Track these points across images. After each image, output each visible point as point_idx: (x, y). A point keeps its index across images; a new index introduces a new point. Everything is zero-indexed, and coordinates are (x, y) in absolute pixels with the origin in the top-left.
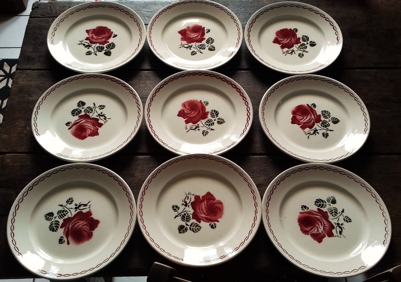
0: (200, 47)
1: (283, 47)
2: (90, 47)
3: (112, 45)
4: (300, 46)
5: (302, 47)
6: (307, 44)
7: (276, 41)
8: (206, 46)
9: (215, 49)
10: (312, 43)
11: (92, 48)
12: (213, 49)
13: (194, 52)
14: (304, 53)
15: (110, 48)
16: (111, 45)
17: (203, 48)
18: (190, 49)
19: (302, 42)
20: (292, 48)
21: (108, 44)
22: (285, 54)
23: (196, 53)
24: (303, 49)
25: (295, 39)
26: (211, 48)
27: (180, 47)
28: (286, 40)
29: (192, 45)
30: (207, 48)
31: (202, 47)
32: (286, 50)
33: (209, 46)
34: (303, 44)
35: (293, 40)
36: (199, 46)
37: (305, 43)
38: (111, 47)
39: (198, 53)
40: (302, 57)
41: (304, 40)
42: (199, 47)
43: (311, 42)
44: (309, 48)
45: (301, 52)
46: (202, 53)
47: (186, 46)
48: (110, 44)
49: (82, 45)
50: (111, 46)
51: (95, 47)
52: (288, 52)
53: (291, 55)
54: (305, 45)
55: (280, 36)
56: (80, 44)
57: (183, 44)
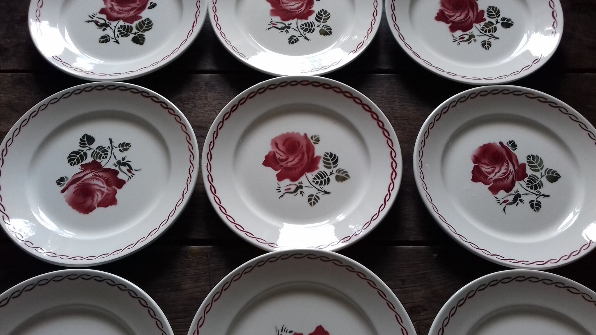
0: (305, 28)
1: (453, 29)
2: (107, 27)
3: (146, 23)
4: (484, 27)
5: (488, 29)
6: (497, 22)
7: (441, 17)
8: (316, 25)
9: (331, 33)
10: (505, 21)
11: (111, 29)
12: (328, 31)
13: (294, 38)
14: (492, 40)
15: (144, 28)
16: (144, 24)
17: (311, 29)
18: (287, 32)
19: (488, 20)
20: (470, 31)
21: (140, 22)
22: (458, 42)
23: (297, 40)
24: (489, 32)
25: (475, 13)
26: (325, 29)
27: (270, 28)
28: (457, 15)
29: (290, 24)
30: (317, 30)
31: (309, 28)
32: (459, 33)
33: (321, 26)
34: (489, 22)
35: (471, 14)
36: (303, 27)
37: (493, 21)
38: (145, 27)
39: (301, 39)
40: (489, 48)
41: (491, 16)
42: (302, 29)
43: (504, 19)
44: (501, 31)
45: (486, 38)
46: (308, 40)
47: (280, 26)
48: (142, 21)
49: (93, 23)
50: (146, 25)
51: (115, 27)
52: (464, 38)
53: (469, 43)
54: (493, 24)
55: (447, 6)
56: (89, 21)
57: (274, 23)
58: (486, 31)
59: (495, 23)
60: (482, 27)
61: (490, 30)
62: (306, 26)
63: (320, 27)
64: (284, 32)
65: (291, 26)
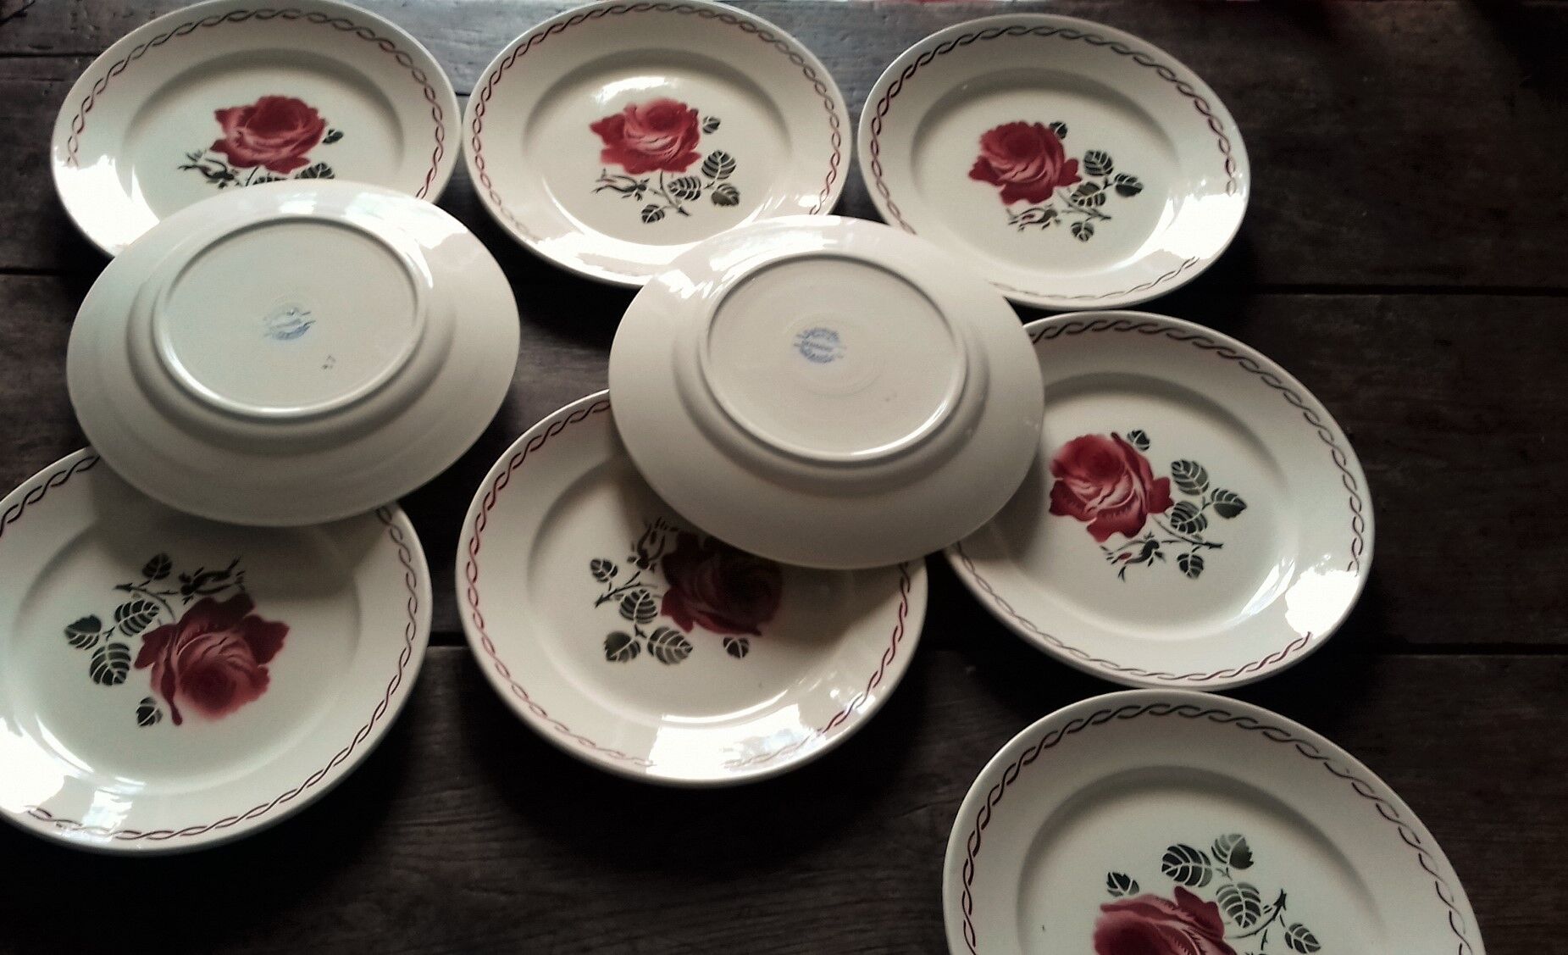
0: (680, 189)
1: (1009, 197)
2: (229, 180)
3: (318, 173)
4: (1078, 193)
5: (1086, 198)
6: (1107, 184)
7: (982, 172)
8: (704, 185)
9: (737, 200)
10: (1124, 182)
11: (238, 184)
12: (730, 197)
13: (655, 210)
14: (1096, 223)
17: (691, 194)
18: (639, 197)
19: (1087, 179)
20: (1047, 202)
21: (304, 171)
22: (1019, 224)
23: (660, 215)
24: (1089, 203)
25: (1058, 165)
26: (724, 193)
27: (599, 189)
28: (1019, 167)
29: (646, 181)
30: (706, 194)
31: (688, 190)
32: (1021, 206)
33: (715, 186)
34: (1089, 184)
35: (1049, 166)
36: (674, 187)
37: (1099, 181)
39: (671, 213)
40: (1087, 238)
41: (1093, 171)
42: (673, 191)
43: (1121, 178)
44: (1114, 202)
45: (1082, 218)
46: (687, 214)
47: (622, 184)
48: (310, 169)
49: (197, 172)
51: (249, 177)
52: (1032, 216)
53: (1044, 227)
54: (1097, 188)
55: (996, 148)
56: (187, 167)
57: (608, 177)
58: (1082, 203)
59: (1102, 185)
60: (1074, 195)
61: (1090, 200)
62: (682, 186)
63: (713, 188)
64: (633, 198)
65: (649, 185)
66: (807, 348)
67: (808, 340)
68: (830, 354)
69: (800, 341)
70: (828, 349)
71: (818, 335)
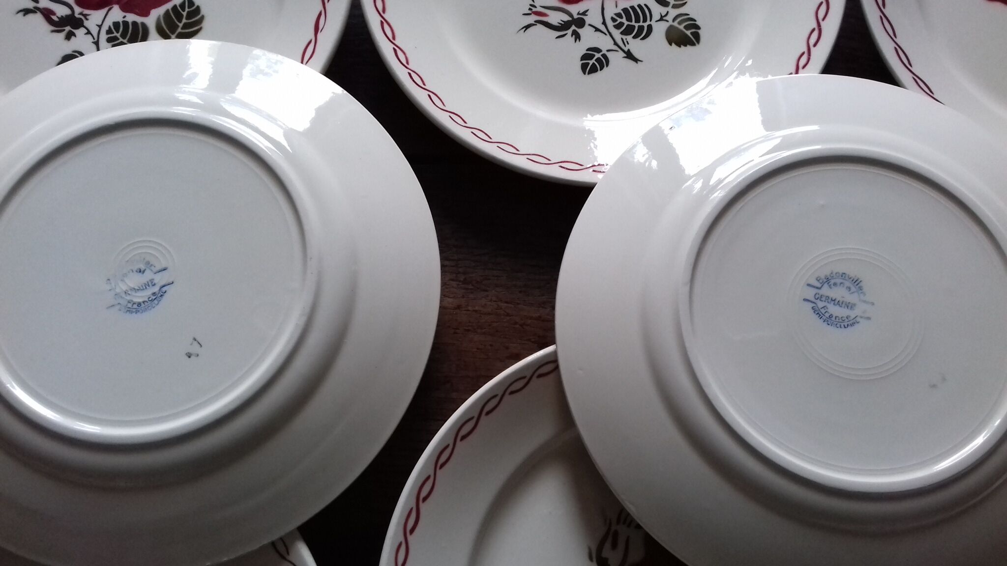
0: (626, 23)
2: (77, 28)
3: (185, 14)
8: (656, 17)
9: (697, 37)
11: (89, 33)
12: (688, 33)
13: (598, 55)
15: (179, 30)
16: (179, 17)
17: (641, 28)
18: (577, 36)
21: (168, 11)
23: (603, 62)
26: (681, 27)
27: (527, 27)
29: (584, 13)
30: (660, 30)
31: (637, 25)
33: (670, 18)
36: (619, 20)
38: (181, 25)
39: (616, 58)
42: (618, 27)
46: (636, 60)
47: (556, 18)
48: (175, 7)
49: (39, 17)
50: (184, 21)
51: (100, 26)
56: (26, 12)
57: (539, 9)
62: (629, 19)
63: (667, 21)
64: (569, 38)
65: (588, 20)
66: (821, 304)
67: (821, 292)
68: (852, 314)
69: (810, 293)
70: (850, 306)
71: (835, 284)
